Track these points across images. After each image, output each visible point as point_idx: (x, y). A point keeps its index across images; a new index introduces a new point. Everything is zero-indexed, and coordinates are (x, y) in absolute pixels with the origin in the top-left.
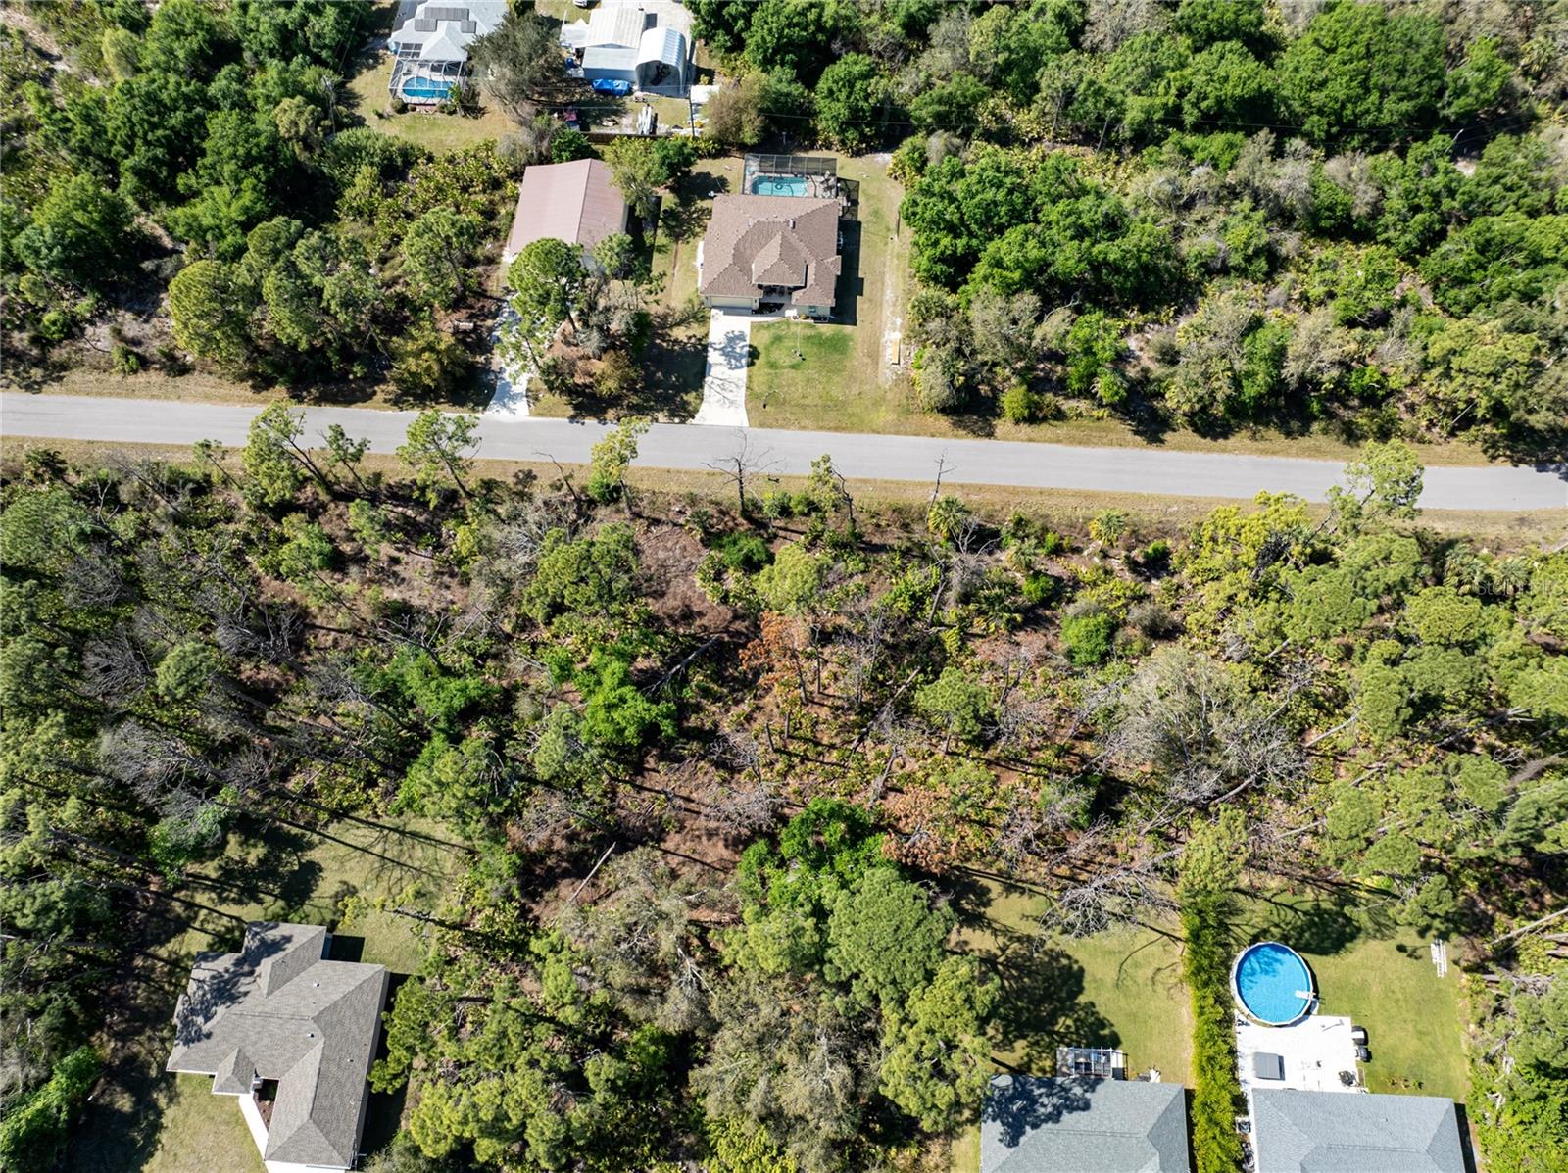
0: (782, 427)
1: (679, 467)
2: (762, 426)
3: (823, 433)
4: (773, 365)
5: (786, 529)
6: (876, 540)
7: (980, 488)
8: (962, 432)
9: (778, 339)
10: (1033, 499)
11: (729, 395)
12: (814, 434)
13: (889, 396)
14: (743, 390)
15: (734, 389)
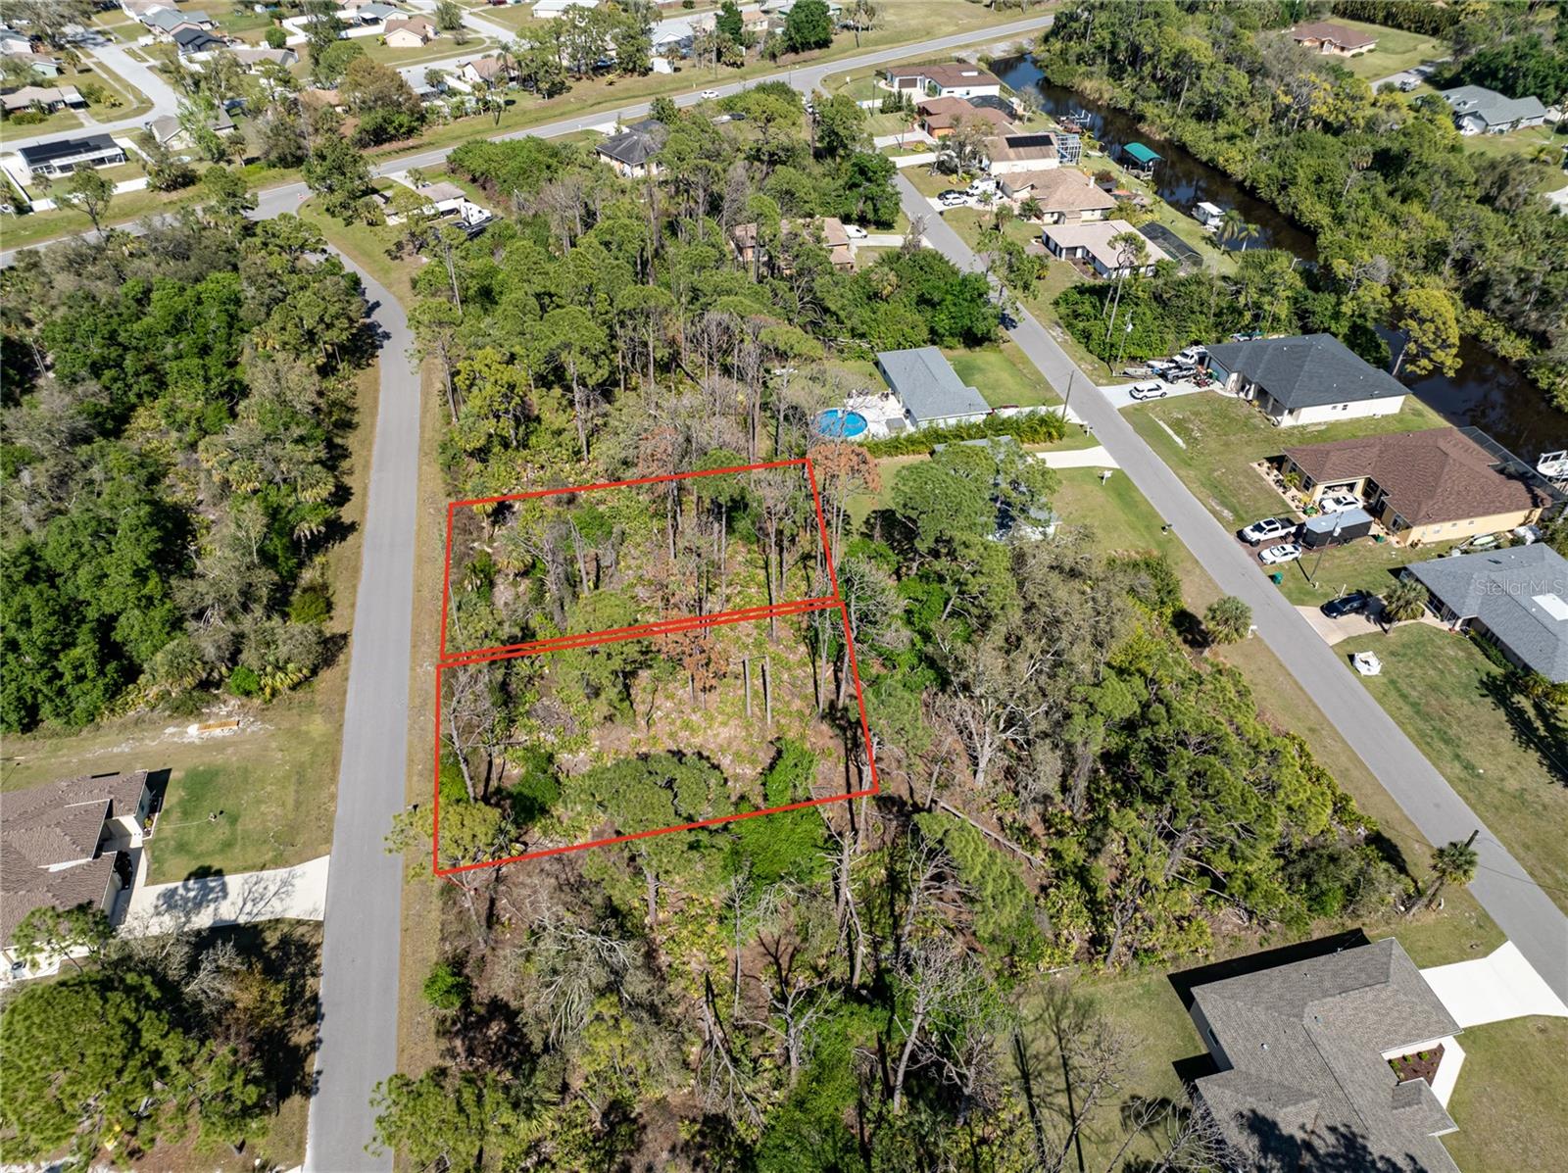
0: (331, 820)
1: (398, 919)
2: (328, 841)
3: (341, 777)
4: (228, 845)
8: (342, 657)
9: (182, 848)
10: (426, 596)
11: (272, 889)
12: (342, 786)
14: (265, 874)
15: (262, 885)
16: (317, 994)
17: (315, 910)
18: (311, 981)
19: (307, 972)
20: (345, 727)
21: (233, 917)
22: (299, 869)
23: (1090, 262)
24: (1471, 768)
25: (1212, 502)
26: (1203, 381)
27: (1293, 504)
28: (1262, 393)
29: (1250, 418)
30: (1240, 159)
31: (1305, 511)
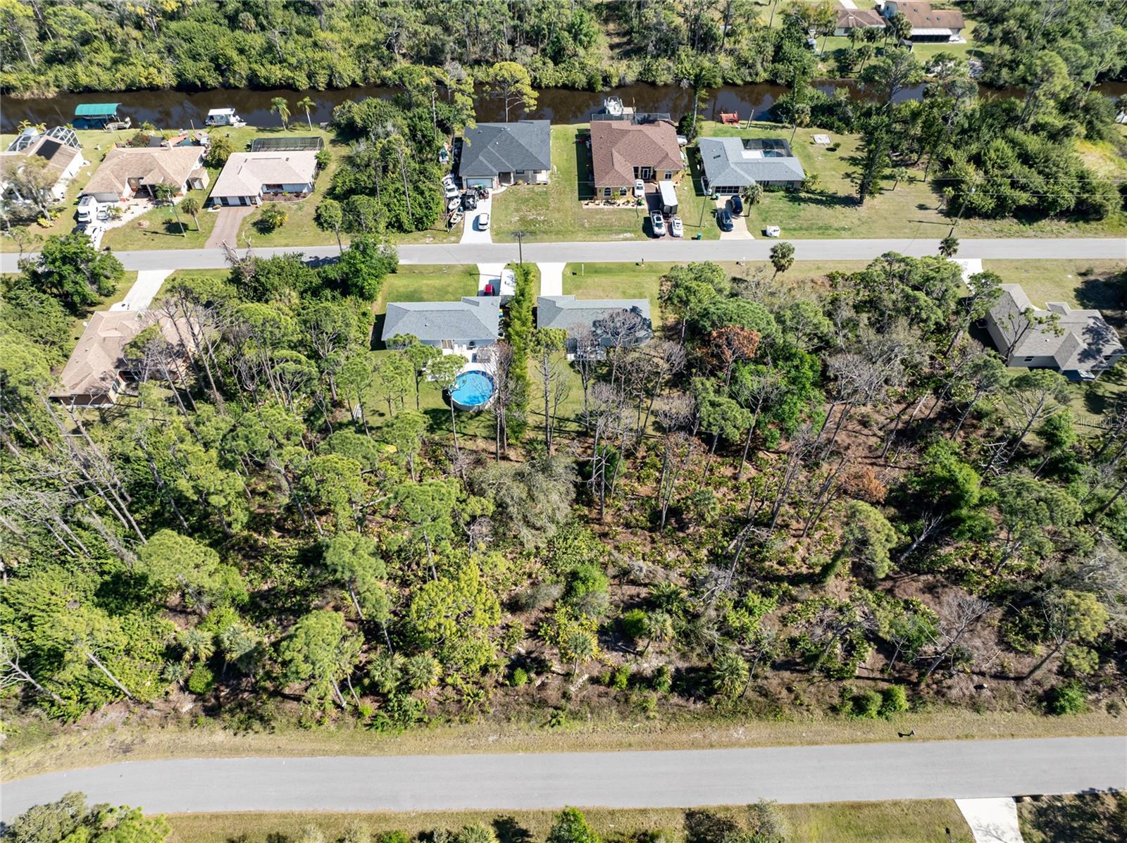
0: (917, 802)
1: (1003, 741)
2: (941, 803)
3: (873, 799)
5: (874, 679)
6: (786, 675)
7: (694, 745)
8: (721, 815)
10: (638, 738)
12: (881, 798)
16: (1076, 796)
17: (1007, 805)
18: (1067, 802)
19: (1059, 804)
20: (815, 802)
22: (972, 823)
23: (280, 191)
24: (844, 229)
25: (614, 237)
26: (482, 195)
27: (629, 206)
28: (520, 174)
29: (533, 191)
30: (155, 71)
31: (639, 204)
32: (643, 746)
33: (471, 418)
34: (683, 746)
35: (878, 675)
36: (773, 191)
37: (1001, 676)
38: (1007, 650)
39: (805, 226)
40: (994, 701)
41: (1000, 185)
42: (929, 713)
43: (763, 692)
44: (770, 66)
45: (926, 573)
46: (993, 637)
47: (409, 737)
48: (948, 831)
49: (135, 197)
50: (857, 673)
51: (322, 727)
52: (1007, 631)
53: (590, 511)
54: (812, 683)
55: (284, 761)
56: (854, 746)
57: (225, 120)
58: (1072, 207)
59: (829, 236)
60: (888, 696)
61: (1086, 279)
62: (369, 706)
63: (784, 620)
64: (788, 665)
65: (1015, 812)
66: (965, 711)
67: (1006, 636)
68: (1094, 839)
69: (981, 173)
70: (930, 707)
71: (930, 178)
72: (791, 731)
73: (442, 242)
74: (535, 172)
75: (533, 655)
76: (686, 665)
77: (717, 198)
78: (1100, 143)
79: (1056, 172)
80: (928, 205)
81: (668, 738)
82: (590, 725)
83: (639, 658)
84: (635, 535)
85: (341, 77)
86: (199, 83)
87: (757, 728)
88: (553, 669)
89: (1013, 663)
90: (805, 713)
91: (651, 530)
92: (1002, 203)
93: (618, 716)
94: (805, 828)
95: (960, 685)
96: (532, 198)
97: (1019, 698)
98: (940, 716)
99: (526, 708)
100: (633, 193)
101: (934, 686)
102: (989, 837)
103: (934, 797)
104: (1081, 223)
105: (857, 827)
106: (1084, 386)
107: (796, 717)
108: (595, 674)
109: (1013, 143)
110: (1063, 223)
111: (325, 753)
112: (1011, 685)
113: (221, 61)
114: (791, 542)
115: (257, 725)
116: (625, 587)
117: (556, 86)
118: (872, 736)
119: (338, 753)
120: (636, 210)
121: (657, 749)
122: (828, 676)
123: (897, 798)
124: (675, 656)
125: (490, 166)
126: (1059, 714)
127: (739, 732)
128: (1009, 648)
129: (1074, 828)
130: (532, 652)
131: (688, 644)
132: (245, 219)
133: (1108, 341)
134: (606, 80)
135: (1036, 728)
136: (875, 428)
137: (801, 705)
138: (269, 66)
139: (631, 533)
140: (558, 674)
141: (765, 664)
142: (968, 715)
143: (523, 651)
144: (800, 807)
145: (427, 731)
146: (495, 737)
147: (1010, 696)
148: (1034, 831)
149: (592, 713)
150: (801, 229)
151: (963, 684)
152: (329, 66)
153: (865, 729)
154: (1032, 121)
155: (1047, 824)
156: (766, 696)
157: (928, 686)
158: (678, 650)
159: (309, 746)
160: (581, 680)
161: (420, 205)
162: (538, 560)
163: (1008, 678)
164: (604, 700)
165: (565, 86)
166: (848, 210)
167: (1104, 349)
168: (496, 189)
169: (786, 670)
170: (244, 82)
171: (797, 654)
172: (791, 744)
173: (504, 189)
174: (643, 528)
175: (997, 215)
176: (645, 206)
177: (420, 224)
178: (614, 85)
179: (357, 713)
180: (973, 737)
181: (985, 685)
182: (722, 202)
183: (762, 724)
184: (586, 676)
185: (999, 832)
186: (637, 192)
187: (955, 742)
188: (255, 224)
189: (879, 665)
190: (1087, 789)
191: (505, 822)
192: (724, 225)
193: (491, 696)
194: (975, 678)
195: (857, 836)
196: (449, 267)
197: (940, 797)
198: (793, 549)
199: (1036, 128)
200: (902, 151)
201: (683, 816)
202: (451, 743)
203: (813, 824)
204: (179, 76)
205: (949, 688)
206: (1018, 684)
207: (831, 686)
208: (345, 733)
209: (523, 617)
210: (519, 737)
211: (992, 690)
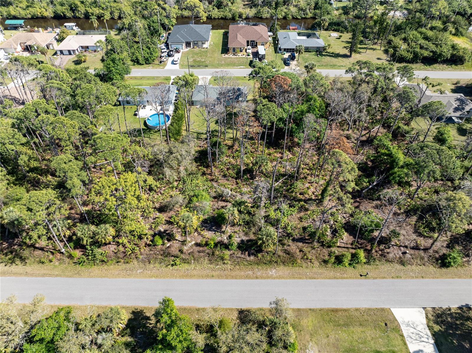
0: (369, 309)
1: (417, 280)
2: (383, 310)
3: (345, 307)
5: (347, 248)
6: (300, 244)
7: (248, 277)
10: (217, 273)
11: (412, 330)
12: (349, 307)
13: (308, 337)
14: (405, 334)
15: (411, 335)
16: (458, 308)
17: (419, 311)
18: (453, 311)
19: (449, 312)
20: (312, 307)
21: (432, 346)
22: (400, 320)
23: (87, 49)
24: (342, 66)
25: (235, 67)
26: (177, 51)
27: (244, 56)
28: (196, 44)
29: (201, 50)
30: (45, 10)
31: (248, 55)
32: (219, 277)
33: (156, 132)
34: (241, 277)
35: (350, 246)
36: (310, 52)
37: (416, 248)
38: (419, 236)
39: (324, 65)
40: (412, 260)
41: (415, 48)
42: (377, 265)
43: (287, 253)
44: (313, 11)
45: (377, 200)
46: (412, 230)
47: (96, 270)
48: (386, 324)
49: (23, 51)
50: (338, 244)
51: (52, 263)
52: (419, 227)
53: (207, 170)
54: (313, 248)
55: (27, 279)
56: (335, 280)
57: (71, 27)
58: (449, 58)
59: (335, 69)
60: (354, 256)
61: (456, 85)
62: (77, 253)
63: (301, 219)
64: (301, 240)
65: (424, 315)
66: (396, 265)
67: (418, 229)
68: (469, 330)
69: (406, 44)
70: (377, 262)
71: (383, 49)
72: (301, 272)
73: (156, 68)
74: (203, 44)
75: (167, 232)
76: (247, 238)
77: (284, 54)
78: (462, 38)
79: (441, 44)
80: (382, 58)
81: (234, 273)
82: (193, 266)
83: (223, 234)
84: (228, 180)
85: (124, 13)
86: (62, 15)
87: (282, 270)
88: (176, 238)
89: (423, 242)
90: (309, 263)
91: (236, 179)
92: (416, 55)
93: (208, 262)
94: (305, 321)
95: (394, 252)
96: (200, 53)
97: (426, 259)
98: (383, 267)
99: (160, 257)
100: (246, 51)
101: (380, 252)
102: (408, 328)
103: (379, 307)
104: (453, 66)
105: (335, 321)
106: (456, 125)
107: (304, 265)
108: (199, 241)
109: (421, 33)
110: (445, 66)
111: (50, 275)
112: (422, 253)
113: (73, 6)
114: (307, 185)
115: (18, 261)
116: (220, 202)
117: (218, 18)
118: (345, 276)
119: (57, 276)
120: (247, 58)
121: (227, 278)
122: (323, 245)
123: (358, 307)
124: (242, 234)
125: (182, 39)
126: (448, 267)
127: (272, 271)
128: (420, 235)
129: (457, 324)
130: (167, 231)
131: (249, 228)
132: (70, 60)
133: (468, 104)
134: (240, 16)
135: (436, 274)
136: (353, 140)
137: (307, 259)
138: (93, 8)
139: (227, 180)
140: (179, 241)
141: (289, 238)
142: (399, 267)
143: (162, 230)
144: (303, 310)
145: (106, 267)
146: (141, 271)
147: (421, 258)
148: (434, 325)
149: (194, 260)
150: (322, 66)
151: (396, 252)
152: (120, 9)
153: (342, 272)
154: (429, 25)
155: (442, 322)
156: (288, 254)
157: (376, 251)
158: (244, 231)
159: (43, 272)
160: (190, 244)
161: (148, 53)
162: (178, 190)
163: (419, 249)
164: (202, 254)
165: (222, 18)
166: (344, 59)
167: (466, 108)
168: (184, 49)
169: (300, 242)
170: (83, 15)
171: (307, 235)
172: (300, 278)
173: (188, 49)
174: (232, 178)
175: (414, 61)
176: (251, 56)
177: (148, 61)
178: (244, 18)
179: (70, 257)
180: (401, 277)
181: (408, 252)
182: (286, 55)
183: (286, 268)
184: (193, 242)
185: (415, 325)
186: (248, 51)
187: (391, 280)
188: (73, 62)
189: (350, 242)
190: (464, 304)
191: (138, 312)
192: (287, 63)
193: (142, 250)
194: (402, 248)
195: (334, 326)
196: (158, 77)
197: (382, 307)
198: (308, 188)
199: (432, 28)
200: (370, 39)
201: (237, 312)
202: (117, 273)
203: (310, 319)
204: (54, 13)
205: (388, 253)
206: (425, 252)
207: (324, 250)
208: (63, 266)
209: (165, 215)
210: (154, 271)
211: (411, 255)
